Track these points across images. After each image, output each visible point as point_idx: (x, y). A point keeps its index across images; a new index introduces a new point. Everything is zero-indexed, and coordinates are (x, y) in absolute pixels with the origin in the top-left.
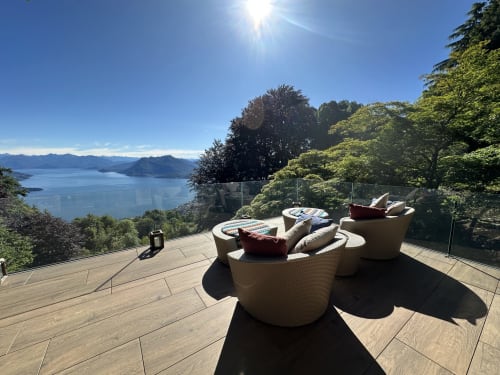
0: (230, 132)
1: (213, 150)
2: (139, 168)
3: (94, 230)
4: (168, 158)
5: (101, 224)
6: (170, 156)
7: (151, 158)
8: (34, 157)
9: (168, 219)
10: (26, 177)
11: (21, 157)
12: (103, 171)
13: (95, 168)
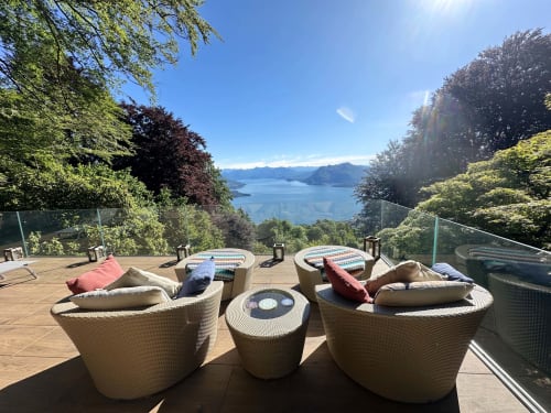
0: (411, 128)
1: (387, 153)
2: (317, 177)
3: (276, 231)
4: (346, 166)
5: (282, 228)
6: (348, 164)
7: (329, 166)
8: (248, 171)
9: (338, 229)
10: (241, 185)
11: (241, 171)
12: (289, 180)
13: (282, 178)
